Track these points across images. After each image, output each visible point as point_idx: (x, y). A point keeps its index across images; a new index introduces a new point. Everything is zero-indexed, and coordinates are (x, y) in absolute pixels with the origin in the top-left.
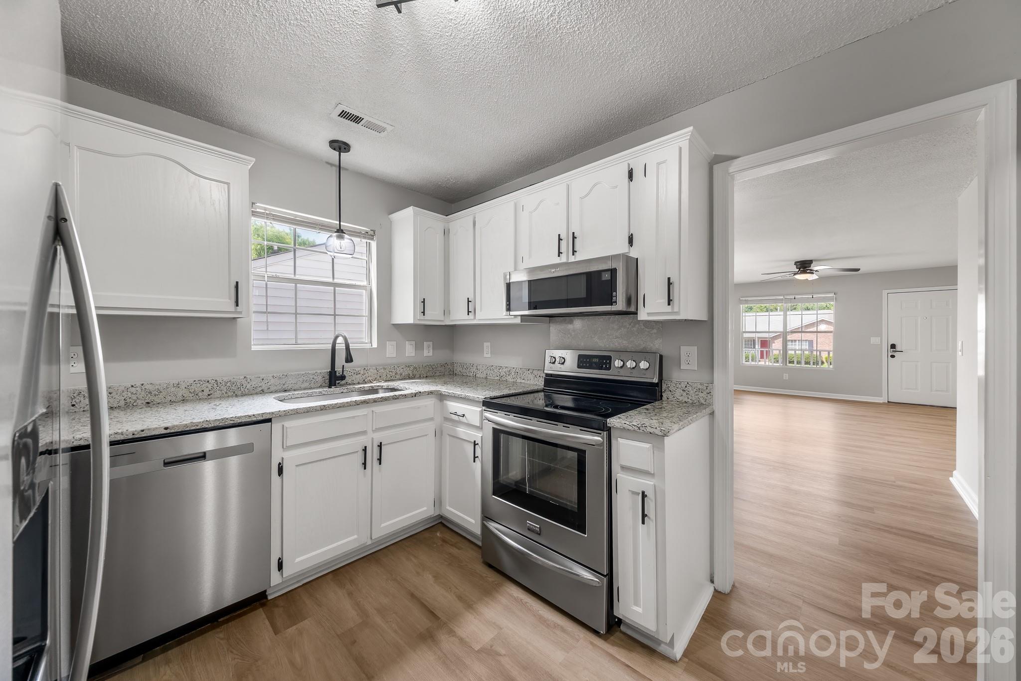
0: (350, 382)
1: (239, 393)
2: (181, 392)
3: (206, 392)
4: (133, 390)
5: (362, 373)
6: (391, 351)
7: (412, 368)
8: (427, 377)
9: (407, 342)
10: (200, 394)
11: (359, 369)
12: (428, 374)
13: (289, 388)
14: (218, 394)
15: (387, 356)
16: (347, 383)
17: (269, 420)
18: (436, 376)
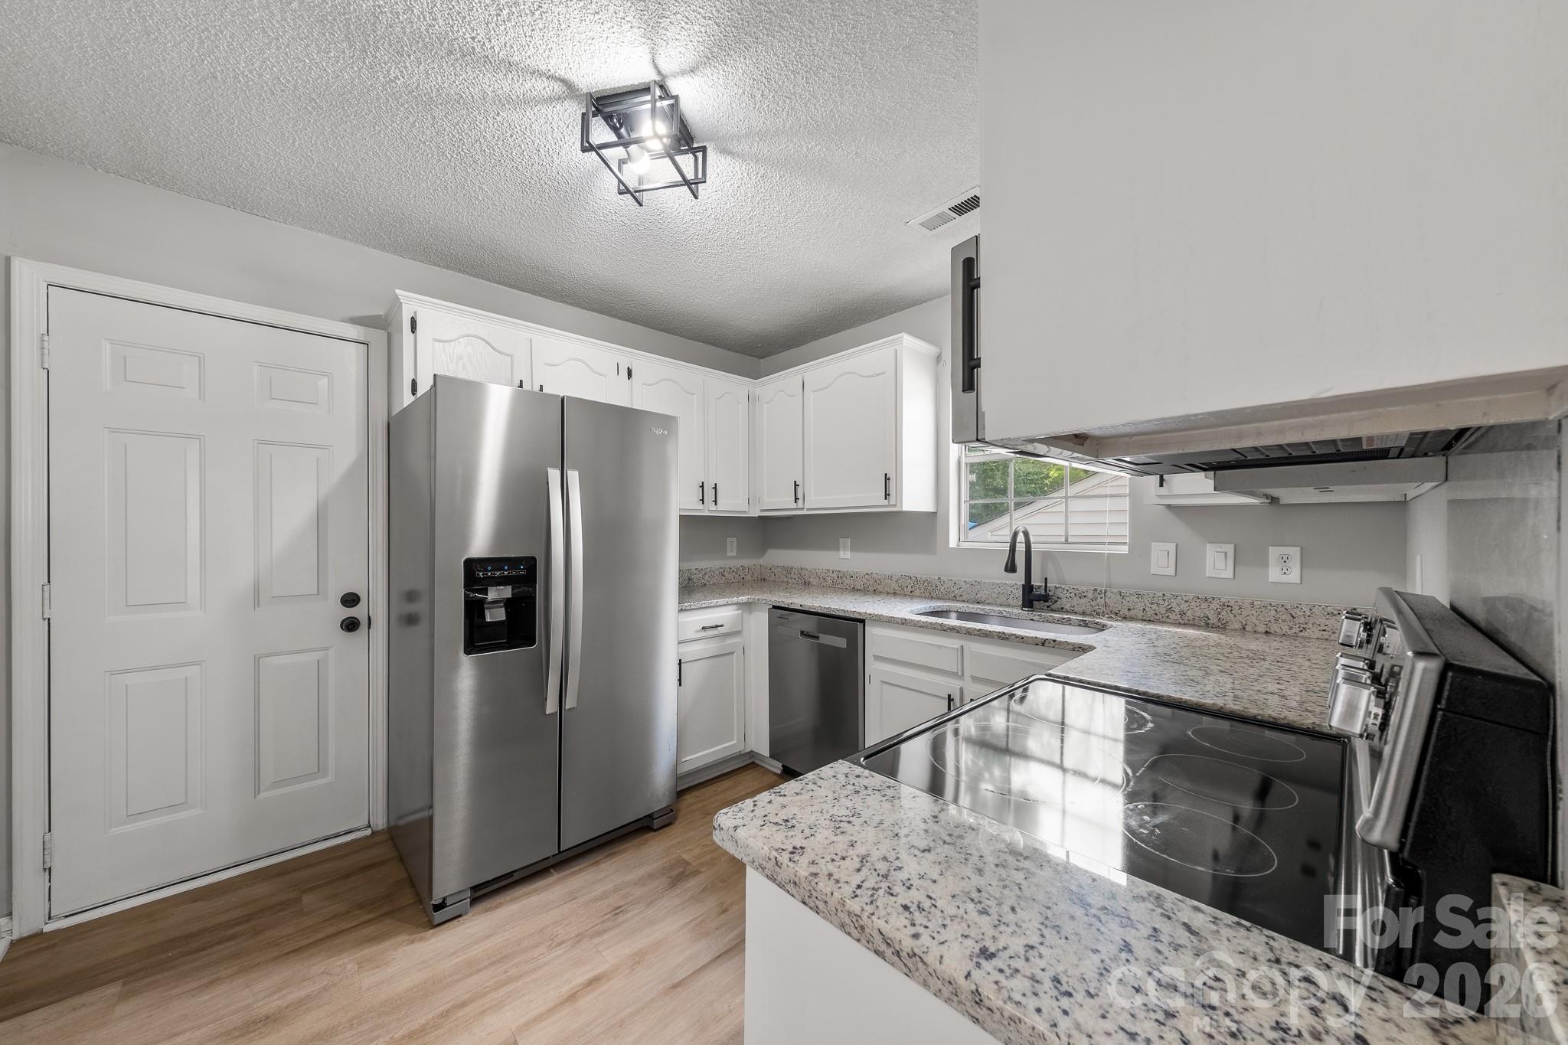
0: (1067, 607)
1: (934, 595)
2: (894, 585)
3: (910, 589)
4: (867, 576)
5: (1090, 595)
6: (1161, 561)
7: (1215, 605)
8: (1267, 633)
9: (1208, 544)
10: (905, 590)
11: (1084, 588)
12: (1274, 628)
13: (982, 600)
14: (917, 592)
15: (1152, 572)
16: (1062, 608)
17: (863, 621)
18: (1303, 637)
